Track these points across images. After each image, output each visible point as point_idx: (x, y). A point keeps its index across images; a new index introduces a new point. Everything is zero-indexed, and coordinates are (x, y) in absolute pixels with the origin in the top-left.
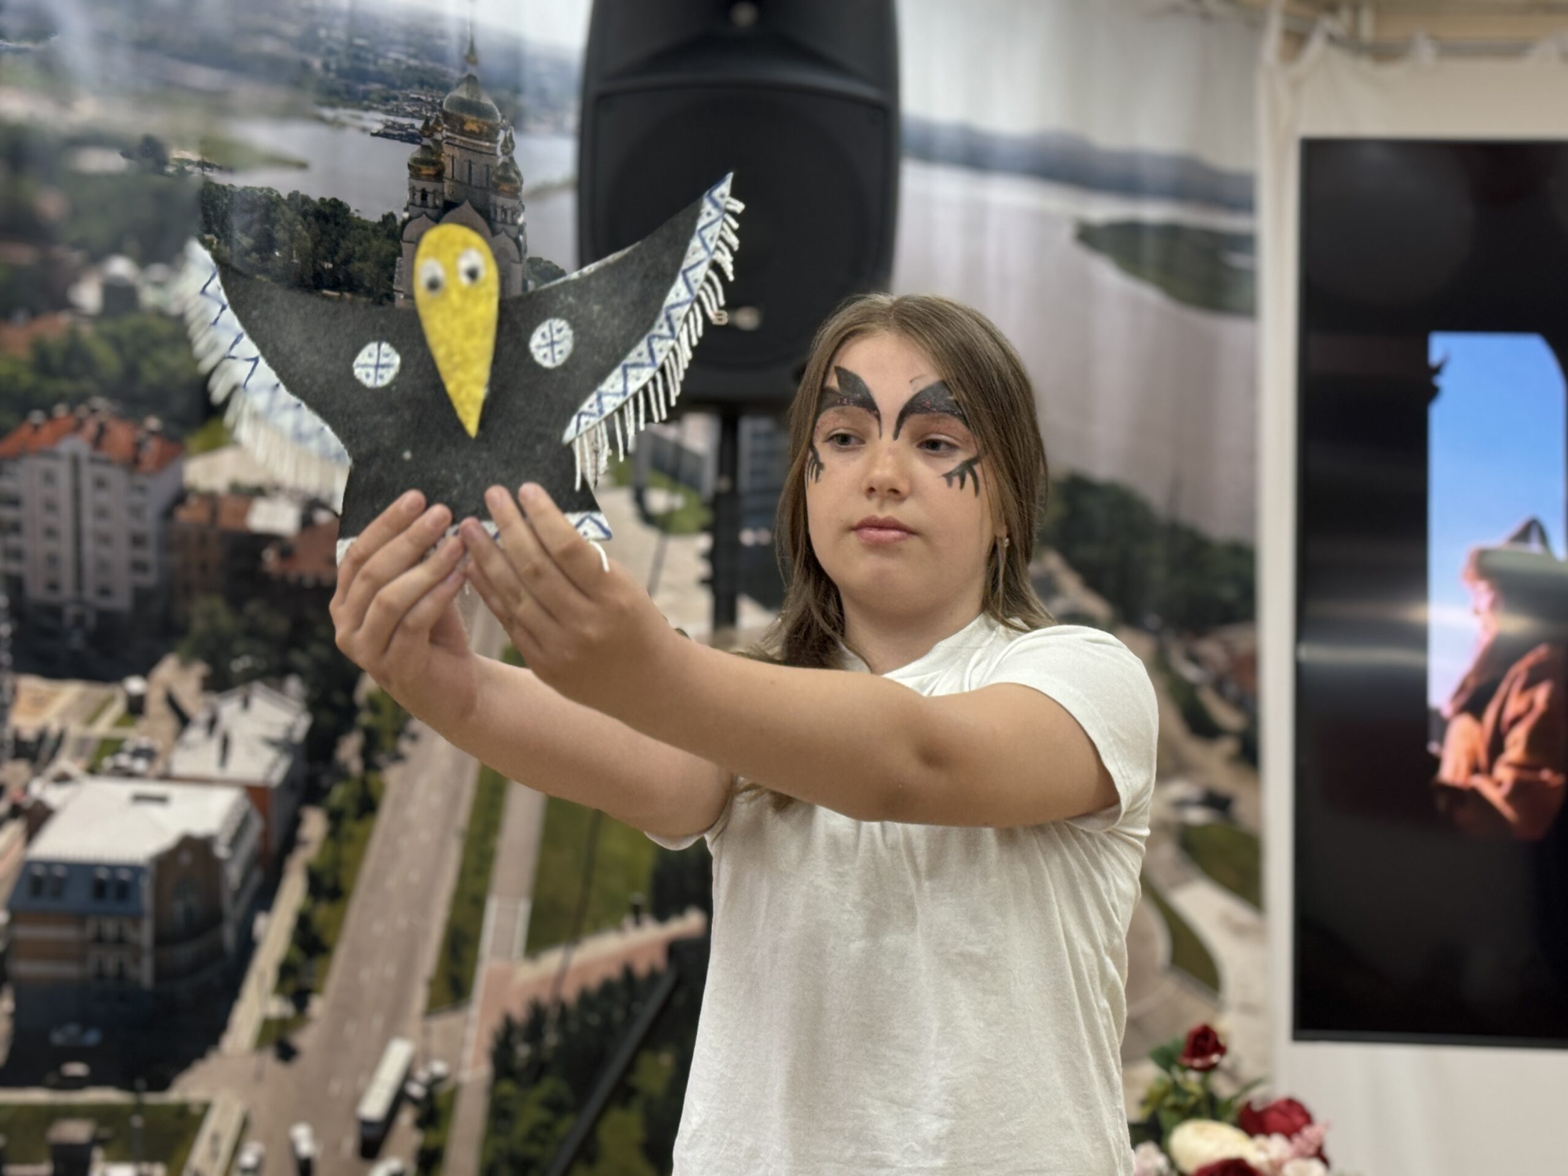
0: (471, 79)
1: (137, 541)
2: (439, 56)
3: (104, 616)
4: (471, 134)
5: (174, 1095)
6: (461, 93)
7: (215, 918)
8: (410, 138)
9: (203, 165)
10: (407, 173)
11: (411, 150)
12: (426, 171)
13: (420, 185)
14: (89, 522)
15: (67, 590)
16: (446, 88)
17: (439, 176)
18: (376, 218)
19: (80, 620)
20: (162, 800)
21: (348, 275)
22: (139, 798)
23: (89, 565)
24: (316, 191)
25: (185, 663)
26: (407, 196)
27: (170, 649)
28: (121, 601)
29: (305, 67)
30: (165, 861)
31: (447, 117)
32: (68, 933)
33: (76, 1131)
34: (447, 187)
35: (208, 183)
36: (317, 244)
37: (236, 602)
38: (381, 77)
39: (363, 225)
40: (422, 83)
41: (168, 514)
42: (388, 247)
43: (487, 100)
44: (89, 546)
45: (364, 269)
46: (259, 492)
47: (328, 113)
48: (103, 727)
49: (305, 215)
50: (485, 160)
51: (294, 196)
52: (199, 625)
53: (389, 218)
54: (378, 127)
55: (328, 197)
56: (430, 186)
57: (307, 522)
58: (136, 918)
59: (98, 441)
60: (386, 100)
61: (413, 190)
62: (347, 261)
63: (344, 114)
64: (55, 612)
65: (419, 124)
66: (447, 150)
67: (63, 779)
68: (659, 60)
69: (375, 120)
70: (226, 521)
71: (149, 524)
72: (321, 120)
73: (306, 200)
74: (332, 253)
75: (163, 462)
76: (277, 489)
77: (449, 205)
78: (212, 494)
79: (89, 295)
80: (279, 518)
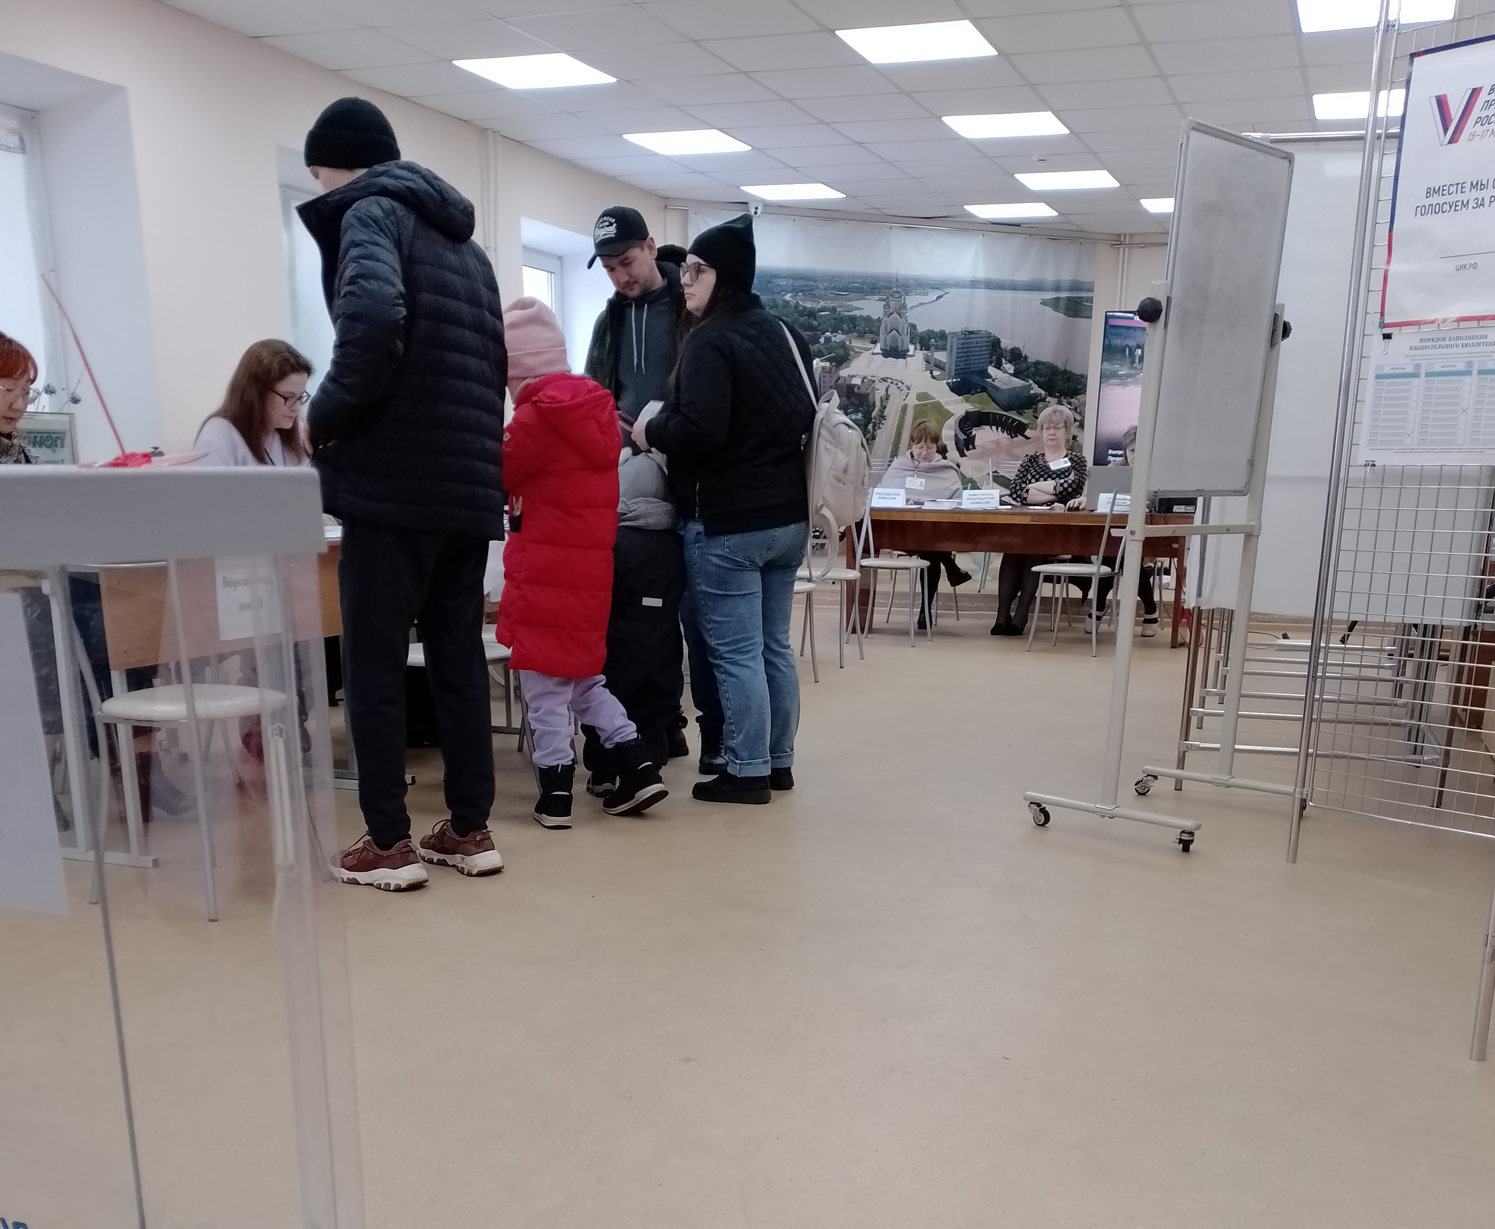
0: (897, 285)
2: (891, 282)
4: (897, 297)
6: (894, 289)
8: (884, 300)
9: (843, 311)
10: (883, 308)
11: (884, 303)
12: (887, 307)
13: (885, 310)
14: (822, 383)
16: (892, 288)
17: (889, 308)
21: (871, 331)
24: (864, 315)
26: (883, 313)
29: (862, 288)
31: (892, 294)
34: (891, 310)
35: (844, 315)
36: (865, 325)
37: (849, 399)
38: (878, 288)
39: (874, 320)
40: (887, 288)
41: (837, 381)
42: (879, 324)
43: (900, 290)
45: (874, 329)
46: (854, 376)
47: (867, 297)
49: (863, 319)
50: (899, 303)
51: (860, 316)
54: (877, 299)
55: (867, 315)
56: (888, 310)
57: (863, 382)
60: (879, 292)
62: (871, 328)
63: (871, 297)
65: (885, 297)
66: (891, 302)
69: (877, 297)
70: (847, 382)
71: (833, 384)
72: (866, 299)
74: (868, 326)
75: (836, 371)
76: (857, 375)
77: (891, 314)
78: (845, 377)
79: (822, 340)
80: (857, 381)
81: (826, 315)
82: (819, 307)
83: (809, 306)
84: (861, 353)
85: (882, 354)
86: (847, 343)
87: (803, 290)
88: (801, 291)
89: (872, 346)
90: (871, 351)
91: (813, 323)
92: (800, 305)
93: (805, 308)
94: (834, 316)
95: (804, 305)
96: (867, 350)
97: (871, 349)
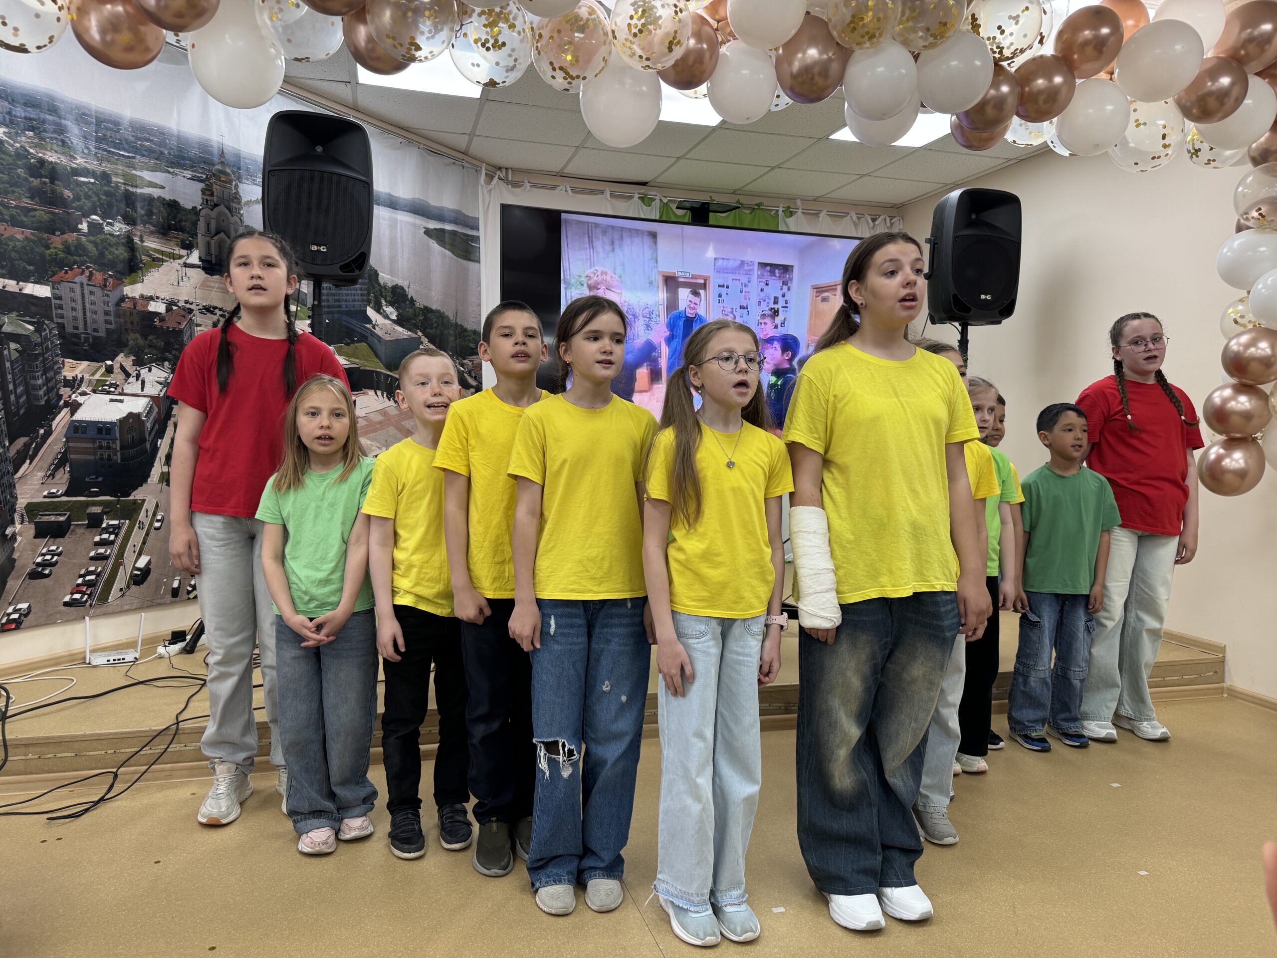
0: (222, 163)
1: (107, 313)
2: (211, 154)
3: (95, 338)
4: (223, 181)
5: (131, 498)
6: (219, 167)
7: (143, 440)
8: (201, 181)
9: (125, 184)
10: (200, 193)
11: (202, 185)
12: (207, 193)
13: (205, 197)
14: (87, 305)
15: (81, 330)
16: (213, 165)
17: (212, 195)
18: (190, 208)
19: (86, 339)
20: (121, 401)
21: (180, 226)
22: (112, 400)
23: (89, 321)
24: (168, 197)
25: (126, 356)
26: (201, 201)
27: (122, 352)
28: (102, 334)
29: (161, 153)
30: (123, 421)
31: (214, 175)
32: (90, 445)
33: (97, 510)
34: (215, 199)
35: (127, 190)
36: (168, 215)
37: (145, 336)
38: (190, 159)
39: (185, 209)
40: (205, 163)
41: (118, 304)
42: (194, 218)
43: (228, 170)
44: (88, 314)
45: (187, 225)
46: (151, 298)
47: (171, 170)
48: (97, 376)
49: (164, 204)
50: (229, 191)
51: (159, 197)
52: (131, 343)
53: (194, 208)
54: (189, 176)
55: (172, 198)
56: (209, 198)
57: (168, 309)
58: (114, 440)
59: (90, 278)
60: (192, 167)
61: (203, 199)
62: (180, 221)
63: (177, 171)
64: (77, 336)
65: (204, 176)
66: (215, 186)
67: (84, 394)
68: (291, 161)
69: (188, 174)
70: (139, 308)
71: (111, 308)
72: (169, 172)
73: (164, 199)
74: (174, 218)
75: (115, 286)
76: (158, 298)
77: (216, 205)
78: (134, 299)
79: (84, 227)
80: (159, 307)
81: (89, 183)
82: (74, 166)
83: (50, 159)
84: (163, 261)
85: (204, 269)
86: (136, 240)
87: (38, 128)
88: (32, 129)
89: (183, 252)
90: (181, 261)
91: (62, 194)
92: (30, 153)
93: (42, 162)
94: (106, 188)
95: (40, 155)
96: (174, 257)
97: (183, 256)
